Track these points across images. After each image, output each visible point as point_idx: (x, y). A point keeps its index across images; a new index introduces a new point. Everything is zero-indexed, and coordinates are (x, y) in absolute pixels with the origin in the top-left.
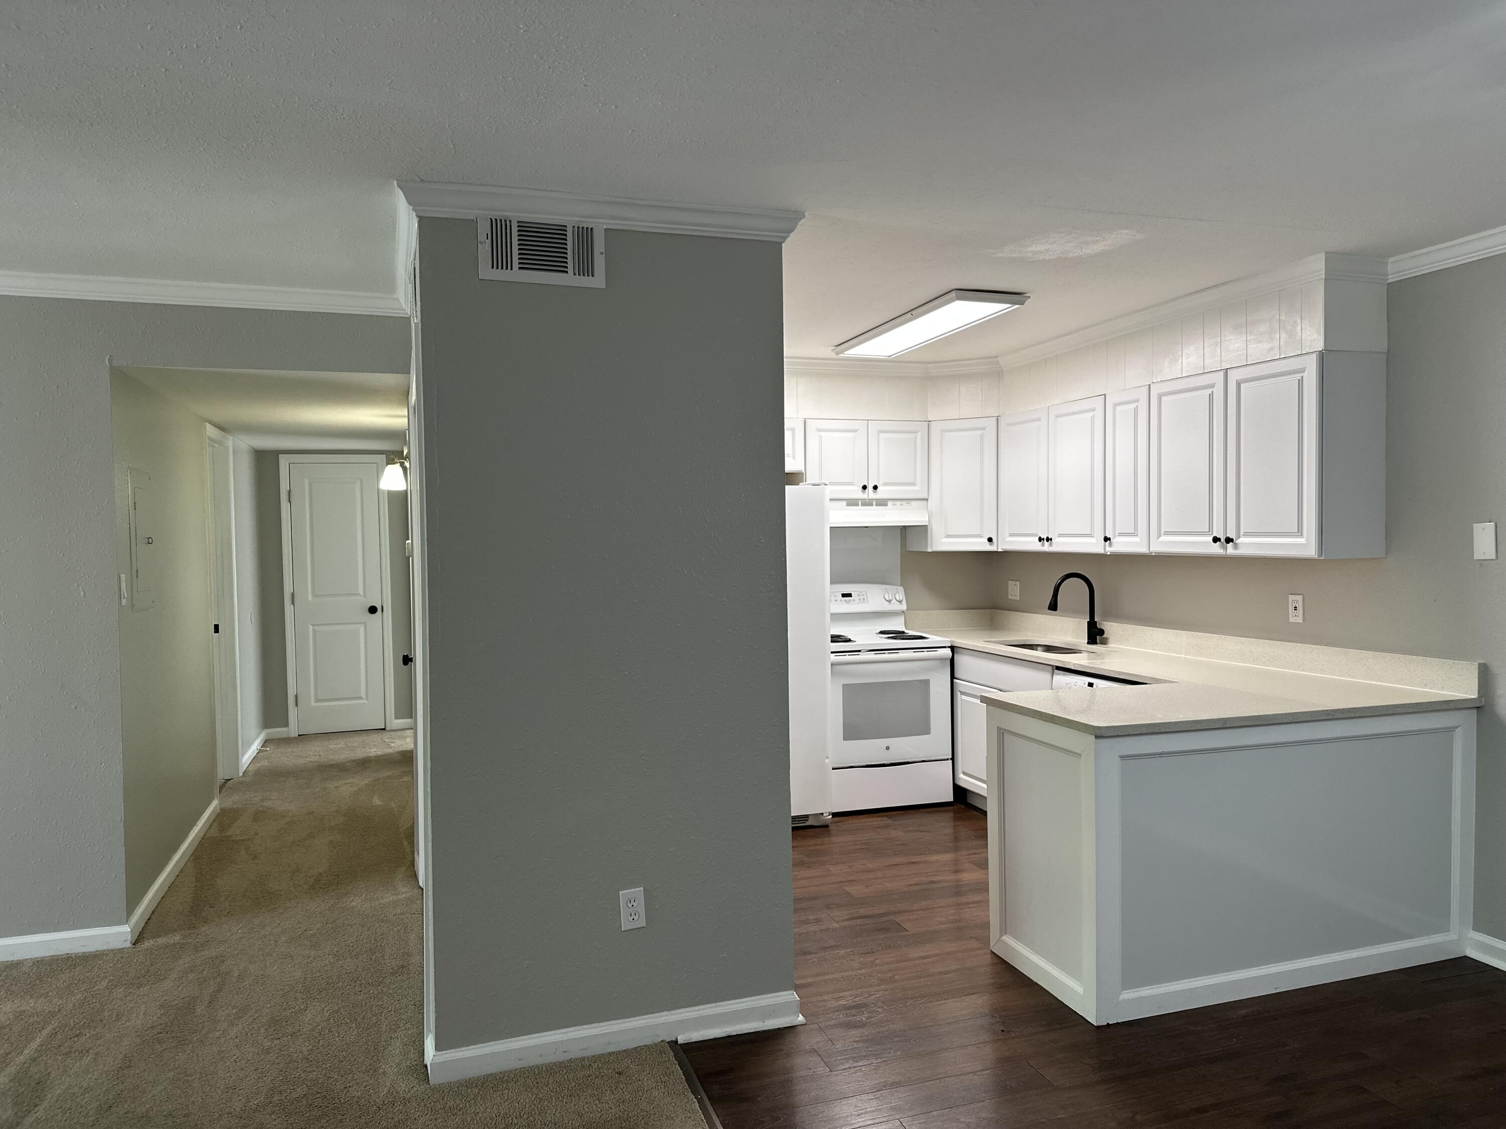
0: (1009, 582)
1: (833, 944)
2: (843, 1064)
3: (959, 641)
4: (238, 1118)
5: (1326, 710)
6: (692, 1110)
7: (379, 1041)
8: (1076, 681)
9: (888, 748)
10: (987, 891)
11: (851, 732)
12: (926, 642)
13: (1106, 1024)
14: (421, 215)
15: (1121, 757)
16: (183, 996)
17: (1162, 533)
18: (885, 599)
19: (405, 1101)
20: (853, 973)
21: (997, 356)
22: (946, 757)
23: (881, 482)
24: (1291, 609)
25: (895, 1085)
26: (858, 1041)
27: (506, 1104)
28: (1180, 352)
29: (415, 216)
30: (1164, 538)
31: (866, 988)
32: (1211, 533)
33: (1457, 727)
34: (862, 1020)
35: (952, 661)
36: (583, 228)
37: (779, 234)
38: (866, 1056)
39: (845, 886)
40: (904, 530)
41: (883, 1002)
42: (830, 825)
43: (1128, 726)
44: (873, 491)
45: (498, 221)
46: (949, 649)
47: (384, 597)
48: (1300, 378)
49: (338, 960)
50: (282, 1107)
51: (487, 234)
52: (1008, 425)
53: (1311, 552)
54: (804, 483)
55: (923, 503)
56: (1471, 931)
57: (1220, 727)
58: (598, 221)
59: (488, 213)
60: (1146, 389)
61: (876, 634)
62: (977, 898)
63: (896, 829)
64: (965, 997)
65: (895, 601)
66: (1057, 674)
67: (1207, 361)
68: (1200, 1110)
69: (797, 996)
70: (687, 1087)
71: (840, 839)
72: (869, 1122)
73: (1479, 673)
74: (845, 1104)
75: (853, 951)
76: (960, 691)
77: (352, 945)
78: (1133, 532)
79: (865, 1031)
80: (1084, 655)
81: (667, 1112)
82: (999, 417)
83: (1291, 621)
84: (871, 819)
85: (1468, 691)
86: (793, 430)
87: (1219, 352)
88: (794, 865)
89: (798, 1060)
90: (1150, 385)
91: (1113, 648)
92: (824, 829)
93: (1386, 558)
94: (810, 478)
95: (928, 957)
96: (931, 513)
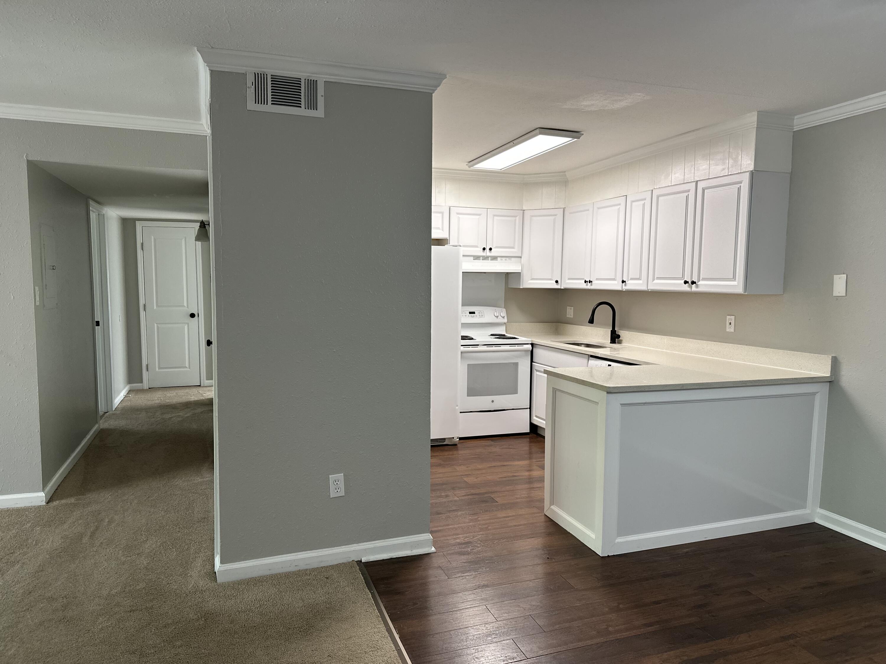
0: (567, 307)
1: (455, 509)
2: (455, 575)
3: (536, 341)
4: (105, 599)
5: (742, 381)
6: (368, 598)
7: (189, 558)
8: (602, 363)
9: (493, 401)
10: (544, 481)
11: (472, 392)
12: (516, 340)
13: (607, 555)
14: (212, 69)
15: (621, 404)
16: (75, 532)
17: (656, 278)
18: (495, 315)
19: (202, 592)
20: (465, 525)
21: (565, 172)
22: (526, 407)
23: (494, 246)
24: (728, 324)
25: (485, 586)
26: (465, 562)
27: (261, 593)
28: (671, 171)
29: (208, 70)
30: (656, 281)
31: (472, 533)
32: (683, 278)
33: (817, 393)
34: (468, 551)
35: (532, 352)
36: (311, 80)
37: (432, 88)
38: (469, 570)
39: (464, 477)
40: (507, 275)
41: (481, 541)
42: (457, 444)
43: (626, 387)
44: (489, 251)
45: (259, 74)
46: (531, 345)
47: (199, 308)
48: (739, 187)
49: (167, 514)
50: (131, 594)
51: (252, 82)
52: (570, 213)
53: (740, 290)
54: (449, 245)
55: (519, 259)
56: (820, 508)
57: (679, 389)
58: (321, 76)
59: (254, 69)
60: (650, 192)
61: (489, 335)
62: (539, 485)
63: (495, 447)
64: (528, 539)
65: (501, 317)
66: (591, 360)
67: (686, 176)
68: (656, 603)
69: (431, 537)
70: (365, 586)
71: (463, 452)
72: (468, 607)
73: (832, 362)
74: (455, 597)
75: (466, 513)
76: (535, 370)
77: (175, 505)
78: (639, 277)
79: (470, 557)
80: (608, 349)
81: (353, 599)
82: (565, 209)
83: (727, 331)
84: (482, 441)
85: (825, 372)
86: (442, 213)
87: (693, 171)
88: (431, 466)
89: (431, 572)
90: (652, 190)
91: (624, 345)
92: (454, 446)
93: (783, 295)
94: (452, 242)
95: (508, 517)
96: (523, 265)
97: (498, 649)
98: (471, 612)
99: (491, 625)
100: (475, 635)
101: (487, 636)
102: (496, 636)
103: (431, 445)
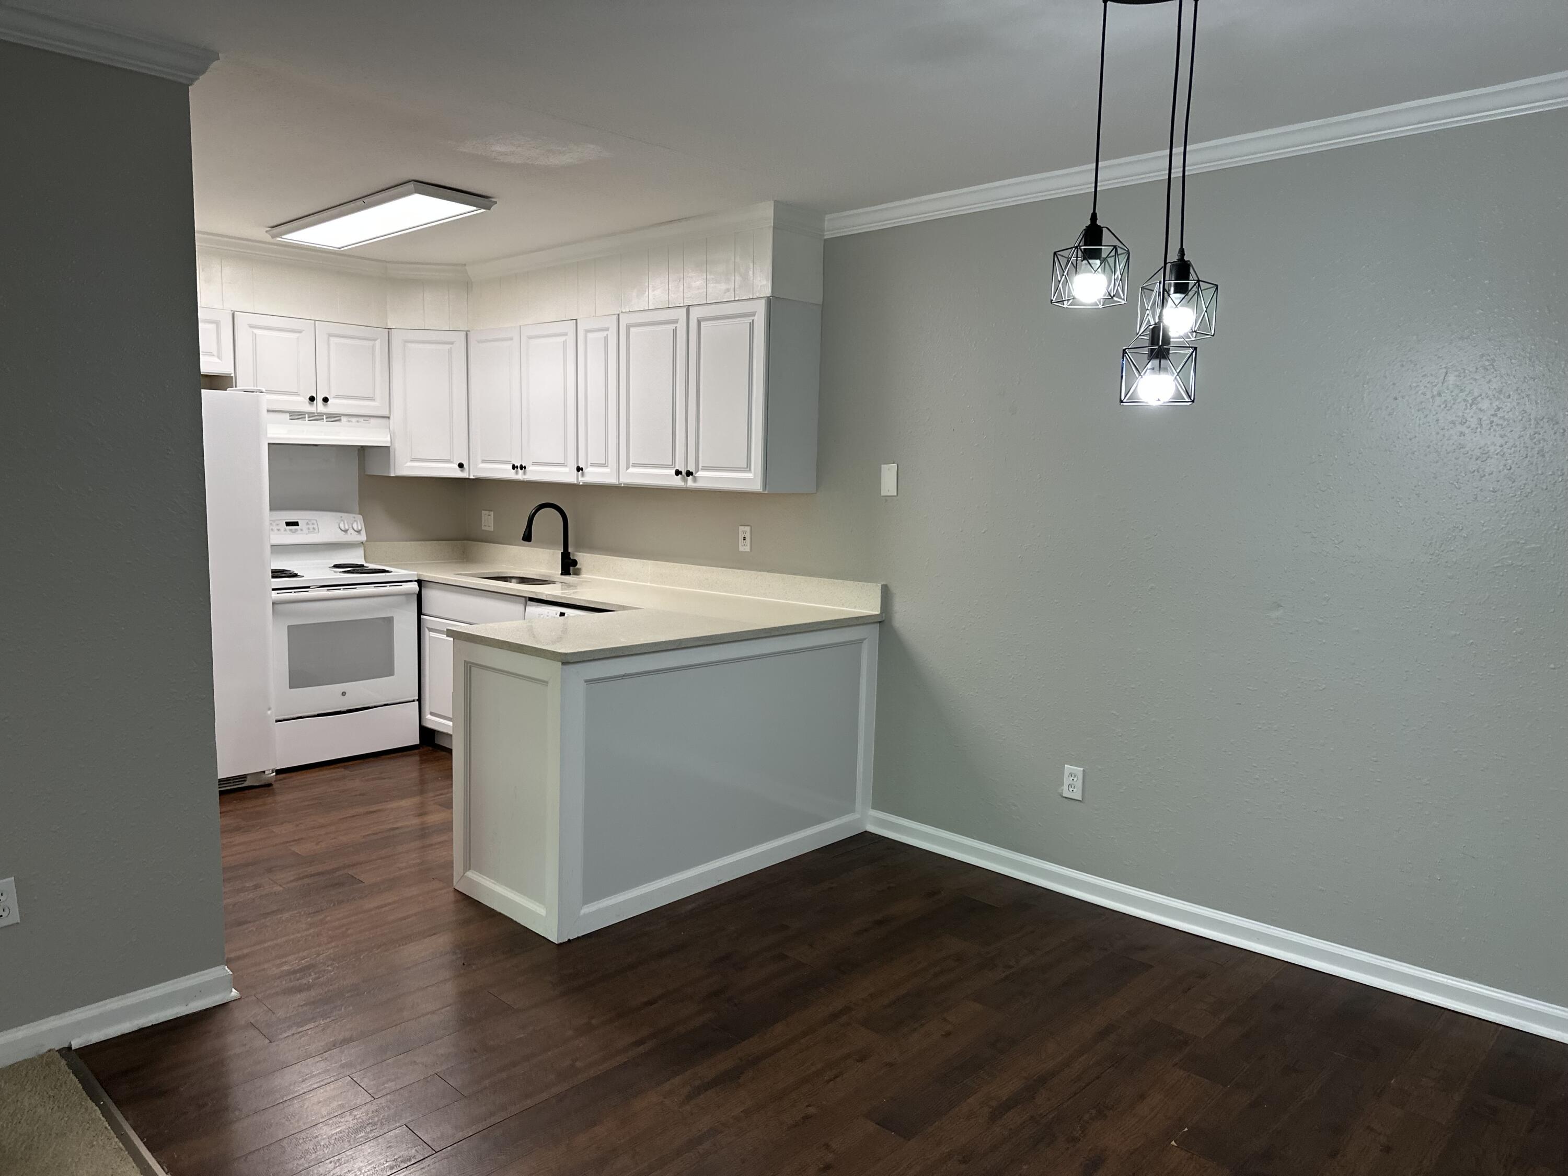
0: (483, 512)
1: (275, 908)
2: (285, 1032)
3: (427, 575)
6: (92, 1119)
8: (548, 611)
9: (344, 694)
10: (451, 829)
11: (298, 679)
12: (388, 575)
13: (567, 940)
15: (586, 681)
17: (631, 464)
18: (340, 528)
20: (299, 935)
21: (465, 265)
22: (412, 699)
23: (332, 395)
24: (741, 539)
25: (346, 1041)
26: (304, 1005)
28: (647, 284)
30: (631, 470)
31: (314, 948)
32: (673, 466)
33: (865, 639)
34: (309, 982)
35: (419, 596)
37: (185, 75)
38: (312, 1018)
39: (290, 846)
40: (362, 450)
41: (334, 960)
42: (273, 783)
43: (593, 651)
44: (323, 404)
46: (416, 583)
48: (751, 321)
52: (479, 342)
53: (757, 486)
54: (234, 388)
55: (385, 421)
56: (871, 809)
57: (675, 648)
60: (615, 318)
61: (330, 568)
62: (443, 838)
63: (353, 780)
65: (353, 531)
66: (530, 605)
67: (672, 296)
68: (650, 1003)
69: (229, 970)
70: (85, 1095)
71: (285, 798)
72: (315, 1086)
73: (881, 593)
74: (288, 1073)
75: (299, 913)
76: (427, 628)
78: (604, 463)
79: (312, 993)
80: (558, 585)
81: (56, 1129)
82: (468, 332)
83: (740, 550)
84: (325, 772)
85: (872, 608)
86: (217, 323)
87: (681, 289)
88: (222, 832)
89: (231, 1038)
90: (619, 314)
91: (585, 578)
92: (266, 788)
93: (816, 493)
94: (243, 381)
95: (385, 905)
96: (394, 433)
97: (380, 1150)
98: (321, 1094)
99: (363, 1110)
100: (333, 1135)
101: (357, 1131)
102: (374, 1128)
103: (220, 791)
